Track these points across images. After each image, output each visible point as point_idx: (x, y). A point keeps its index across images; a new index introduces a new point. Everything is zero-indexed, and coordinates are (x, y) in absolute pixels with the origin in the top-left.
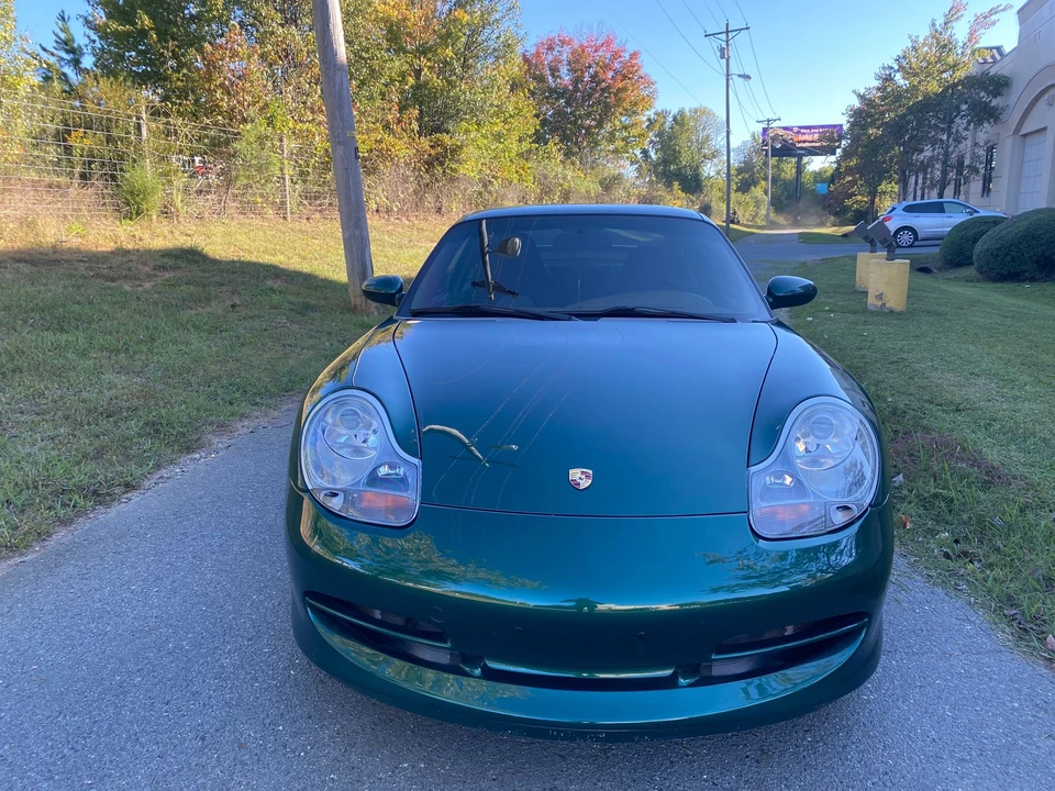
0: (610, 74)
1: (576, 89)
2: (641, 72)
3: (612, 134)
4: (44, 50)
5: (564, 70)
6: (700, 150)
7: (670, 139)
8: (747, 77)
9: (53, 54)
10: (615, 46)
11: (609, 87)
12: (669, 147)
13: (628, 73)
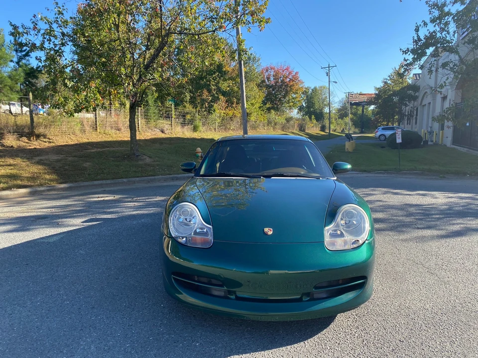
0: (288, 80)
1: (276, 85)
2: (299, 79)
3: (289, 101)
5: (272, 78)
6: (323, 103)
7: (311, 98)
8: (336, 82)
10: (290, 70)
11: (287, 85)
12: (311, 102)
13: (295, 79)
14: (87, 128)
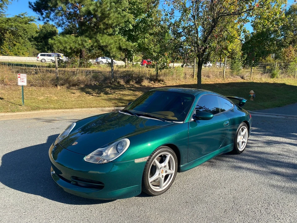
14: (188, 76)
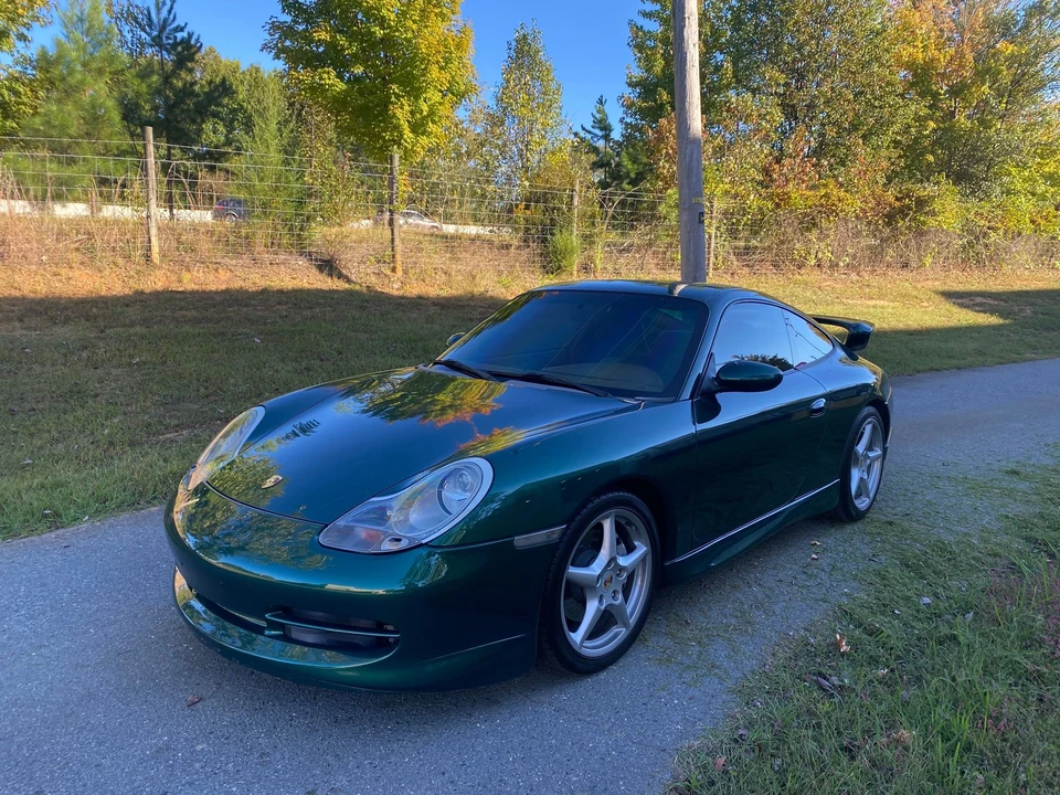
4: (584, 129)
9: (590, 132)
